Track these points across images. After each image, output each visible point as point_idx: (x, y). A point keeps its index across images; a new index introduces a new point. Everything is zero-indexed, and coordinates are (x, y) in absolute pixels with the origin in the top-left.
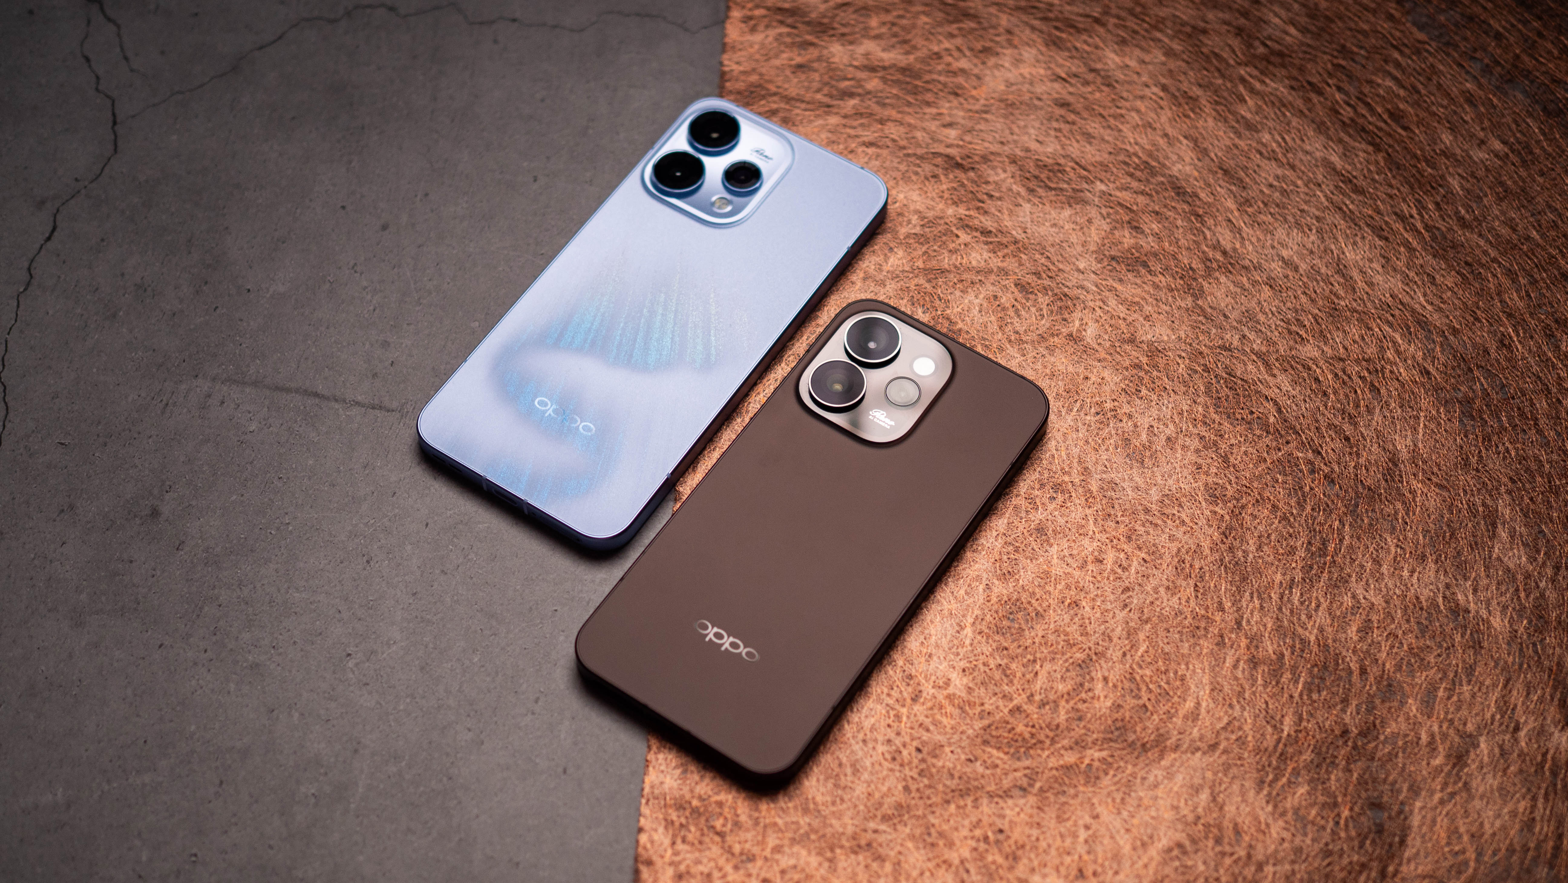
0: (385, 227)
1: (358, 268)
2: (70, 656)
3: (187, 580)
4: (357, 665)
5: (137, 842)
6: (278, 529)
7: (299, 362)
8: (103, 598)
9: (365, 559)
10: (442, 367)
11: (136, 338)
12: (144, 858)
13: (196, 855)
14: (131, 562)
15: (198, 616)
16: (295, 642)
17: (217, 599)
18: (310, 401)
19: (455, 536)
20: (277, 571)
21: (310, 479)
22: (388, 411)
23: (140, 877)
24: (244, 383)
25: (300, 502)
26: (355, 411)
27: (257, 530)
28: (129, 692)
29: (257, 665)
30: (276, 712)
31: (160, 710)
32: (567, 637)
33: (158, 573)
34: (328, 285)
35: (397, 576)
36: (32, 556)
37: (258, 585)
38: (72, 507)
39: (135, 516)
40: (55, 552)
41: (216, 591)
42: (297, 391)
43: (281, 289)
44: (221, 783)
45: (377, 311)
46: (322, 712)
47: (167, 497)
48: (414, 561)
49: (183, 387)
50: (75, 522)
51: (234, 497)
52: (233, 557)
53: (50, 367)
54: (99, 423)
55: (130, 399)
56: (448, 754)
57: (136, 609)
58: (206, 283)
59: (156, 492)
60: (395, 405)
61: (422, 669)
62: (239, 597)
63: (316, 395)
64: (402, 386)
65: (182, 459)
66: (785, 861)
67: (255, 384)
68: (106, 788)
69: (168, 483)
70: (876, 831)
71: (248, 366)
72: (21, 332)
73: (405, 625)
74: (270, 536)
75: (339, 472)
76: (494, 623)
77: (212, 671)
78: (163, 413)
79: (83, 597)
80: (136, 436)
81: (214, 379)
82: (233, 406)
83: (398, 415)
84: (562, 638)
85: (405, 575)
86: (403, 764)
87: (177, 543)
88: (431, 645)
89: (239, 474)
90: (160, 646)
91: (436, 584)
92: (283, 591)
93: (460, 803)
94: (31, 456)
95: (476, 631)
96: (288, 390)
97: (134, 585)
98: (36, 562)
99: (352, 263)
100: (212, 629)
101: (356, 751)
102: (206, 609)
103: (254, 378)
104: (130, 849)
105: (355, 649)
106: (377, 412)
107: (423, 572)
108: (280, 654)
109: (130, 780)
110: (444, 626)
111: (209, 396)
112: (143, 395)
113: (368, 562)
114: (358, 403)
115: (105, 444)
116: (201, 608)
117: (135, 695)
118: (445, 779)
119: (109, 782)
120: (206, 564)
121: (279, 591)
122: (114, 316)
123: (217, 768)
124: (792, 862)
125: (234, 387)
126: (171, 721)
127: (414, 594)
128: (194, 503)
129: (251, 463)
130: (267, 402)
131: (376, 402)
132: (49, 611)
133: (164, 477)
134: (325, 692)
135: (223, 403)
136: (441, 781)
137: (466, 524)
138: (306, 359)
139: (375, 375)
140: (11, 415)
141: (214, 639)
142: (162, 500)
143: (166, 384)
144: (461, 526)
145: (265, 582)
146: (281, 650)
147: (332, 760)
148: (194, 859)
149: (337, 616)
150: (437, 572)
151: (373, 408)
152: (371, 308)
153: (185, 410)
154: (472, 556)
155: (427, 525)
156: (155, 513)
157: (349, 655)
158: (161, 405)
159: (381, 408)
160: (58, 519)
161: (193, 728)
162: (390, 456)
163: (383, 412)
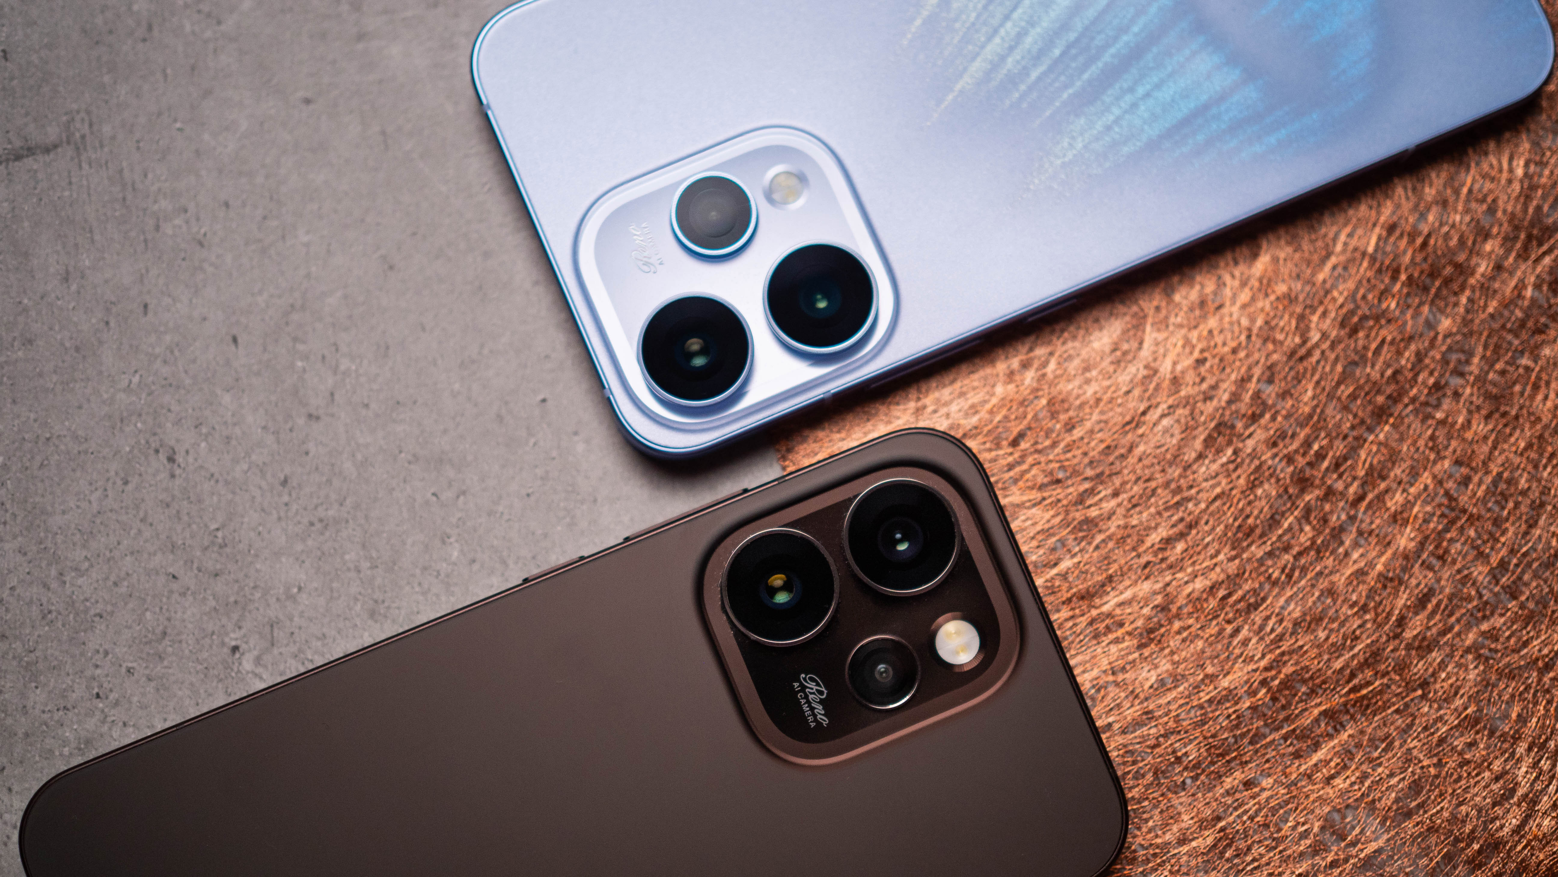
4: (258, 661)
9: (162, 457)
10: (99, 20)
19: (295, 340)
20: (21, 551)
22: (47, 150)
32: (587, 441)
35: (236, 461)
48: (250, 419)
60: (53, 133)
61: (372, 614)
64: (46, 89)
73: (299, 547)
75: (26, 310)
76: (451, 473)
77: (16, 788)
83: (70, 151)
84: (580, 447)
85: (248, 454)
88: (365, 565)
91: (311, 446)
92: (54, 585)
95: (427, 503)
105: (238, 634)
106: (29, 162)
107: (276, 433)
108: (117, 703)
110: (367, 517)
113: (171, 460)
121: (46, 587)
127: (285, 482)
131: (18, 143)
137: (303, 308)
144: (295, 317)
146: (113, 696)
149: (175, 586)
150: (301, 421)
151: (18, 158)
154: (345, 364)
155: (235, 340)
157: (235, 649)
159: (31, 151)
162: (97, 237)
163: (40, 157)
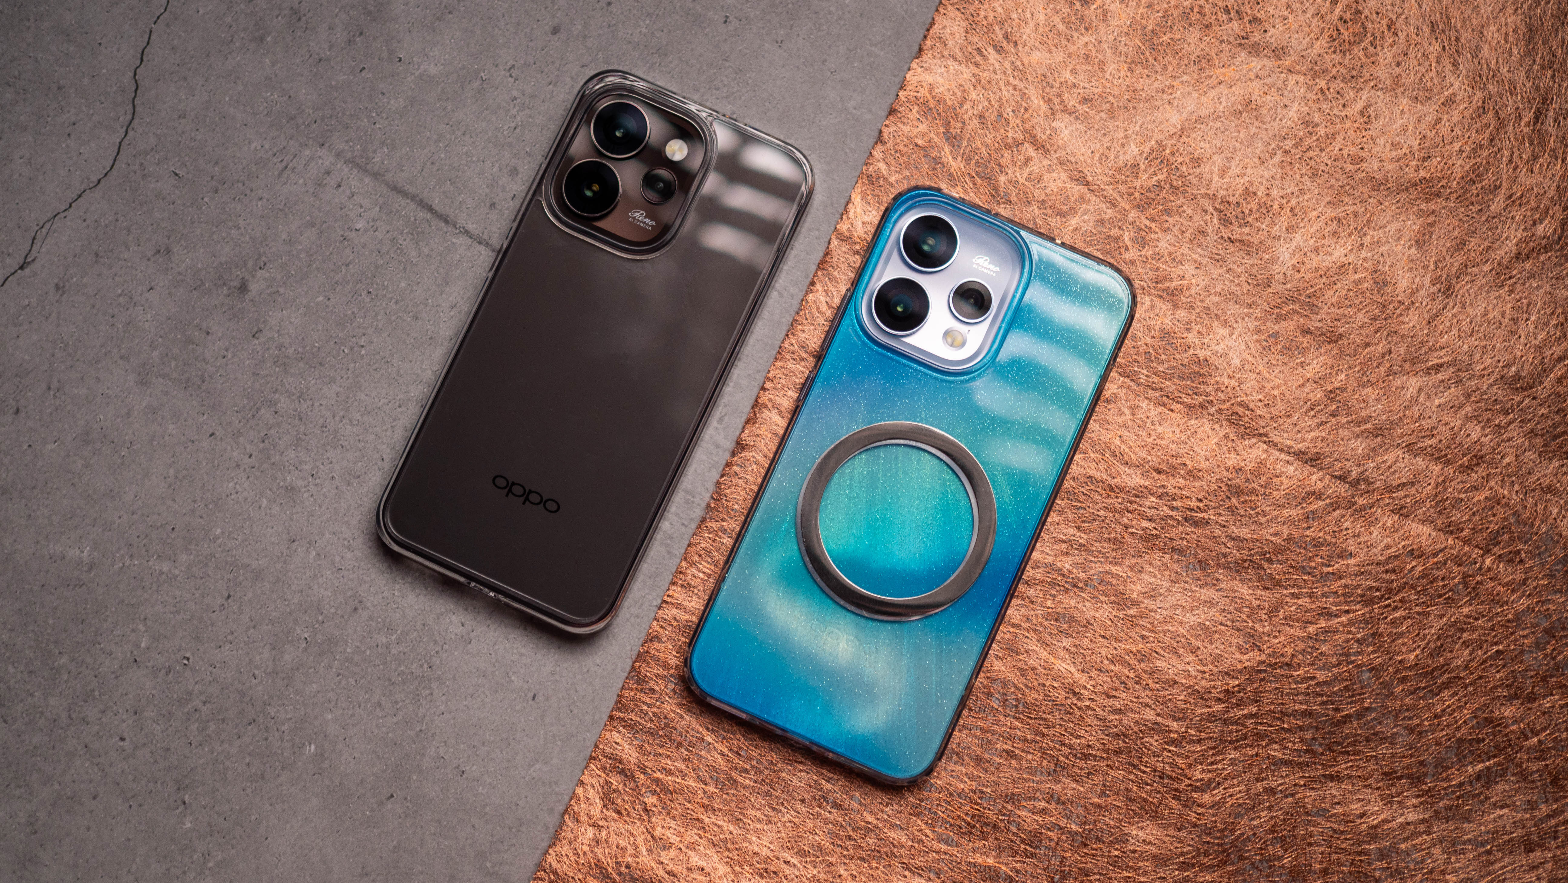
0: (555, 31)
1: (514, 72)
2: (129, 414)
3: (254, 374)
5: (141, 627)
6: (352, 349)
7: (425, 164)
8: (173, 364)
11: (276, 75)
12: (143, 645)
13: (188, 659)
14: (208, 333)
15: (254, 416)
16: (333, 477)
17: (276, 404)
18: (423, 214)
20: (338, 394)
21: (397, 303)
23: (136, 661)
24: (366, 171)
25: (380, 326)
26: (462, 240)
27: (332, 343)
28: (172, 472)
29: (293, 488)
30: (296, 543)
31: (195, 501)
33: (230, 355)
34: (479, 82)
36: (119, 291)
37: (317, 404)
38: (168, 251)
39: (224, 284)
40: (141, 295)
41: (277, 396)
42: (413, 198)
43: (433, 70)
44: (229, 597)
45: (518, 131)
46: (338, 559)
47: (260, 273)
49: (307, 152)
50: (167, 269)
51: (321, 299)
52: (301, 364)
53: (185, 79)
54: (217, 163)
55: (253, 147)
56: (435, 642)
57: (199, 387)
58: (361, 34)
59: (250, 264)
62: (295, 410)
63: (430, 209)
65: (284, 236)
66: (696, 860)
67: (376, 175)
68: (128, 562)
69: (264, 258)
70: (787, 863)
71: (375, 151)
72: (168, 25)
74: (342, 354)
75: (426, 305)
77: (251, 479)
78: (280, 175)
79: (155, 354)
80: (248, 192)
81: (338, 155)
82: (348, 193)
86: (394, 637)
87: (255, 329)
89: (332, 274)
90: (211, 435)
92: (337, 419)
93: (432, 694)
94: (144, 177)
96: (405, 194)
97: (204, 360)
98: (121, 299)
99: (509, 64)
100: (262, 434)
101: (356, 609)
102: (263, 411)
103: (376, 168)
104: (133, 631)
108: (316, 485)
109: (150, 563)
111: (328, 173)
112: (267, 146)
114: (467, 232)
115: (216, 191)
116: (258, 409)
117: (176, 477)
118: (426, 666)
119: (131, 557)
120: (275, 363)
121: (334, 416)
122: (262, 39)
123: (229, 580)
124: (701, 863)
125: (355, 171)
126: (201, 517)
128: (282, 290)
129: (347, 265)
130: (381, 200)
131: (485, 237)
132: (121, 358)
133: (262, 250)
134: (345, 539)
135: (339, 186)
136: (422, 666)
138: (433, 163)
139: (493, 205)
140: (136, 121)
141: (261, 446)
142: (254, 276)
143: (291, 143)
145: (324, 403)
146: (318, 481)
147: (333, 610)
148: (186, 662)
151: (480, 243)
152: (513, 125)
153: (301, 181)
156: (243, 288)
158: (281, 166)
159: (487, 245)
160: (152, 259)
161: (219, 531)
